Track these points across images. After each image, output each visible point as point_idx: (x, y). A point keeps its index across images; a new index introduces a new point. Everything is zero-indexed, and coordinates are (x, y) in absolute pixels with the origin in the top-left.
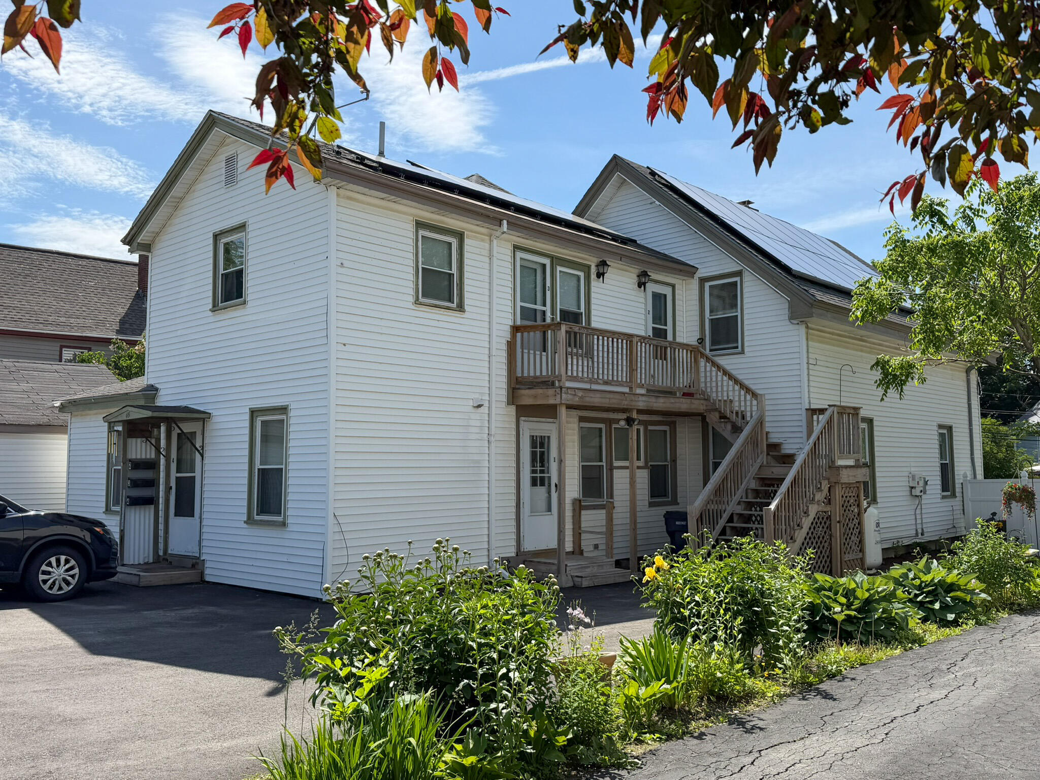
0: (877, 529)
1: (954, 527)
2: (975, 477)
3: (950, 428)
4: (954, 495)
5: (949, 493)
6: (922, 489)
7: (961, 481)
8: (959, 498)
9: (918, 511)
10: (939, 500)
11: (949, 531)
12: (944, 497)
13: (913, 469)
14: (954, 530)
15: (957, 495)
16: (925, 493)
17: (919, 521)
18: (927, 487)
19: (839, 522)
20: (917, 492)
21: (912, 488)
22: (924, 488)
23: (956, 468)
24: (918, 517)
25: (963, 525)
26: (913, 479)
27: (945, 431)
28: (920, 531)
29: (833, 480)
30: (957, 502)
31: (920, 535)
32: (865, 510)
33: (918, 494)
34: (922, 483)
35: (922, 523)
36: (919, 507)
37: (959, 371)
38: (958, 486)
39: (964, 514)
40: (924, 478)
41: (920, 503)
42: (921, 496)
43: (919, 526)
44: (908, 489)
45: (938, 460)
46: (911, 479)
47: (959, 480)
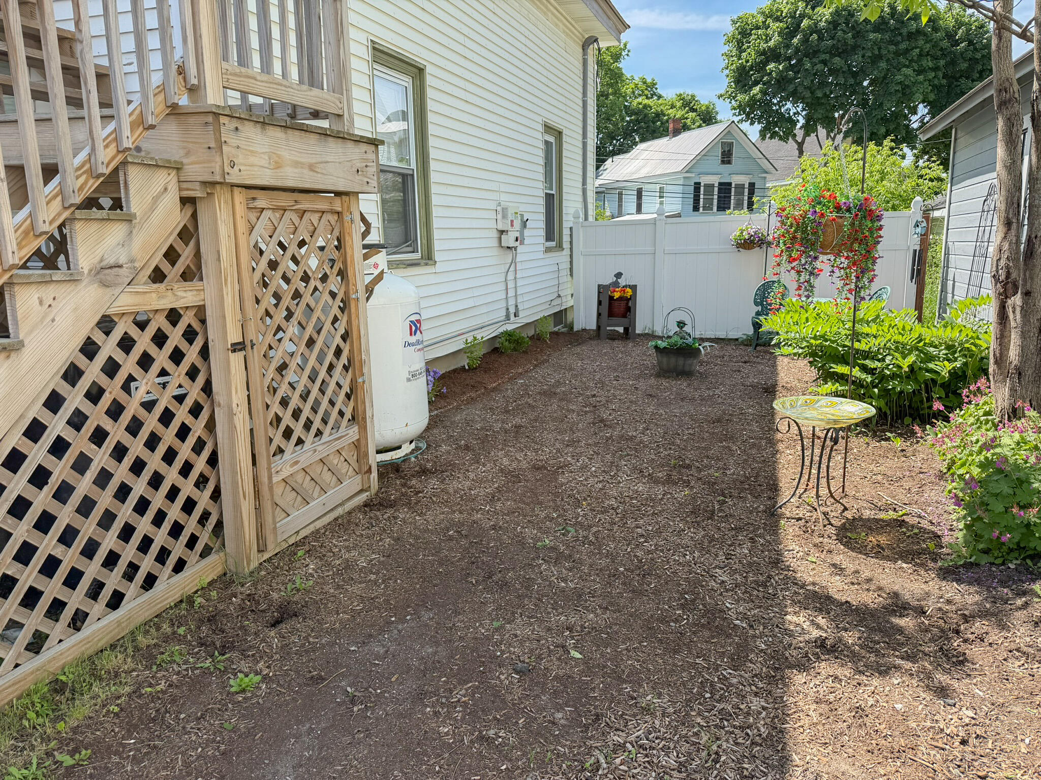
0: (413, 339)
1: (559, 296)
2: (586, 219)
3: (559, 134)
4: (560, 247)
5: (553, 244)
6: (518, 234)
7: (572, 225)
8: (567, 252)
9: (511, 276)
10: (541, 255)
11: (553, 303)
12: (548, 250)
13: (504, 197)
14: (558, 301)
15: (564, 246)
16: (522, 243)
17: (511, 293)
18: (527, 232)
19: (237, 347)
20: (509, 240)
21: (502, 232)
22: (522, 233)
23: (565, 204)
24: (511, 285)
25: (569, 292)
26: (504, 216)
27: (551, 139)
28: (512, 310)
29: (196, 171)
30: (563, 257)
31: (512, 316)
32: (370, 291)
33: (512, 244)
34: (517, 224)
35: (516, 296)
36: (512, 269)
37: (574, 41)
38: (566, 232)
39: (571, 275)
40: (522, 216)
41: (514, 261)
42: (516, 248)
43: (512, 302)
44: (495, 234)
45: (541, 185)
46: (499, 217)
47: (567, 224)
